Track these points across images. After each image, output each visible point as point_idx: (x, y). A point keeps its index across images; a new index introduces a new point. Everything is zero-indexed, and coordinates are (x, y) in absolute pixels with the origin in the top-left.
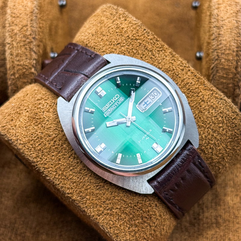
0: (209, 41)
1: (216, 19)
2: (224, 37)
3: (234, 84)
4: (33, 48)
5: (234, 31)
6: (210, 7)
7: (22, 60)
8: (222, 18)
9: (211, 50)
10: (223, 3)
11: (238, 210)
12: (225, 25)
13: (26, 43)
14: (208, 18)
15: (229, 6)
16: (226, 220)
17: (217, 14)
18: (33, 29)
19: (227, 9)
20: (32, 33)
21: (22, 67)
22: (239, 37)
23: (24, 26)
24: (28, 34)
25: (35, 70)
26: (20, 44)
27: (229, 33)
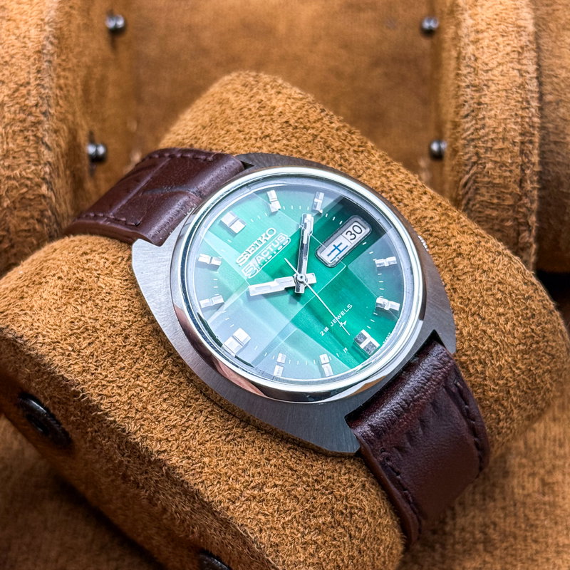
0: (457, 120)
1: (472, 67)
2: (491, 110)
3: (516, 219)
4: (44, 136)
5: (514, 96)
6: (457, 38)
7: (19, 165)
8: (487, 64)
9: (462, 142)
10: (488, 28)
11: (535, 510)
12: (492, 80)
13: (26, 124)
14: (453, 63)
15: (503, 36)
16: (507, 533)
17: (474, 55)
18: (43, 91)
19: (498, 44)
20: (41, 102)
21: (18, 182)
22: (528, 108)
23: (21, 85)
24: (30, 104)
25: (48, 190)
26: (13, 128)
27: (503, 99)
